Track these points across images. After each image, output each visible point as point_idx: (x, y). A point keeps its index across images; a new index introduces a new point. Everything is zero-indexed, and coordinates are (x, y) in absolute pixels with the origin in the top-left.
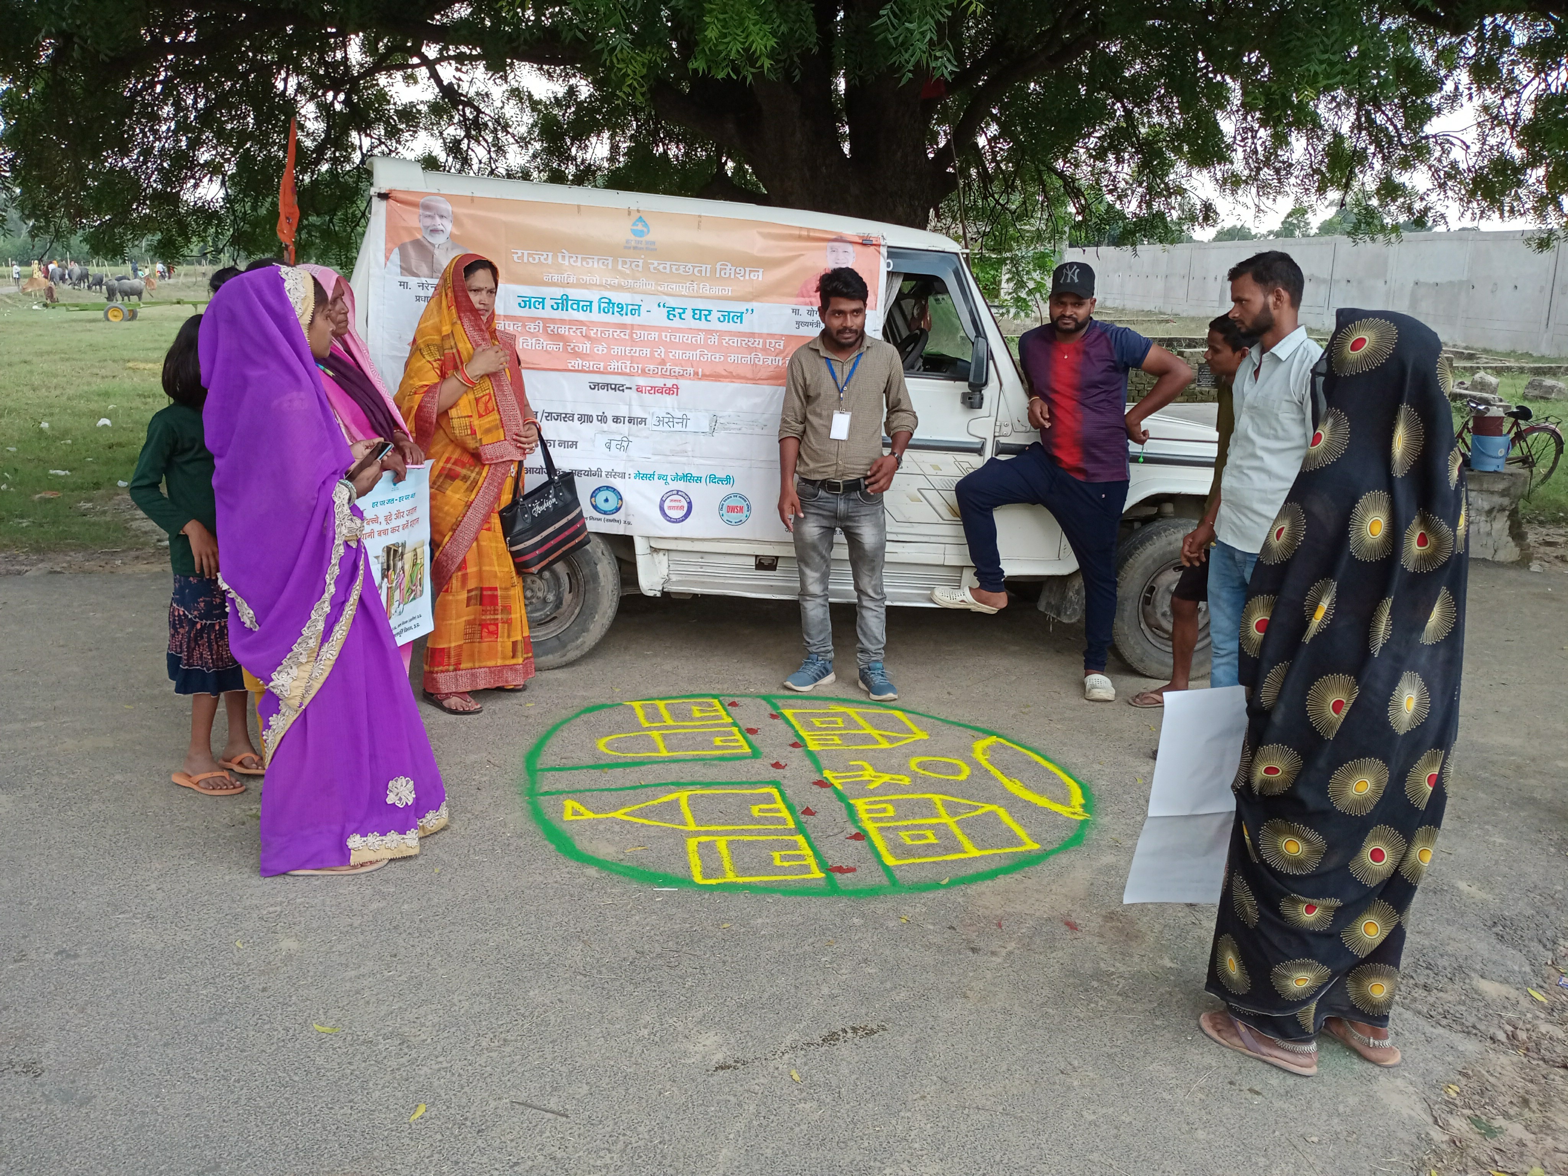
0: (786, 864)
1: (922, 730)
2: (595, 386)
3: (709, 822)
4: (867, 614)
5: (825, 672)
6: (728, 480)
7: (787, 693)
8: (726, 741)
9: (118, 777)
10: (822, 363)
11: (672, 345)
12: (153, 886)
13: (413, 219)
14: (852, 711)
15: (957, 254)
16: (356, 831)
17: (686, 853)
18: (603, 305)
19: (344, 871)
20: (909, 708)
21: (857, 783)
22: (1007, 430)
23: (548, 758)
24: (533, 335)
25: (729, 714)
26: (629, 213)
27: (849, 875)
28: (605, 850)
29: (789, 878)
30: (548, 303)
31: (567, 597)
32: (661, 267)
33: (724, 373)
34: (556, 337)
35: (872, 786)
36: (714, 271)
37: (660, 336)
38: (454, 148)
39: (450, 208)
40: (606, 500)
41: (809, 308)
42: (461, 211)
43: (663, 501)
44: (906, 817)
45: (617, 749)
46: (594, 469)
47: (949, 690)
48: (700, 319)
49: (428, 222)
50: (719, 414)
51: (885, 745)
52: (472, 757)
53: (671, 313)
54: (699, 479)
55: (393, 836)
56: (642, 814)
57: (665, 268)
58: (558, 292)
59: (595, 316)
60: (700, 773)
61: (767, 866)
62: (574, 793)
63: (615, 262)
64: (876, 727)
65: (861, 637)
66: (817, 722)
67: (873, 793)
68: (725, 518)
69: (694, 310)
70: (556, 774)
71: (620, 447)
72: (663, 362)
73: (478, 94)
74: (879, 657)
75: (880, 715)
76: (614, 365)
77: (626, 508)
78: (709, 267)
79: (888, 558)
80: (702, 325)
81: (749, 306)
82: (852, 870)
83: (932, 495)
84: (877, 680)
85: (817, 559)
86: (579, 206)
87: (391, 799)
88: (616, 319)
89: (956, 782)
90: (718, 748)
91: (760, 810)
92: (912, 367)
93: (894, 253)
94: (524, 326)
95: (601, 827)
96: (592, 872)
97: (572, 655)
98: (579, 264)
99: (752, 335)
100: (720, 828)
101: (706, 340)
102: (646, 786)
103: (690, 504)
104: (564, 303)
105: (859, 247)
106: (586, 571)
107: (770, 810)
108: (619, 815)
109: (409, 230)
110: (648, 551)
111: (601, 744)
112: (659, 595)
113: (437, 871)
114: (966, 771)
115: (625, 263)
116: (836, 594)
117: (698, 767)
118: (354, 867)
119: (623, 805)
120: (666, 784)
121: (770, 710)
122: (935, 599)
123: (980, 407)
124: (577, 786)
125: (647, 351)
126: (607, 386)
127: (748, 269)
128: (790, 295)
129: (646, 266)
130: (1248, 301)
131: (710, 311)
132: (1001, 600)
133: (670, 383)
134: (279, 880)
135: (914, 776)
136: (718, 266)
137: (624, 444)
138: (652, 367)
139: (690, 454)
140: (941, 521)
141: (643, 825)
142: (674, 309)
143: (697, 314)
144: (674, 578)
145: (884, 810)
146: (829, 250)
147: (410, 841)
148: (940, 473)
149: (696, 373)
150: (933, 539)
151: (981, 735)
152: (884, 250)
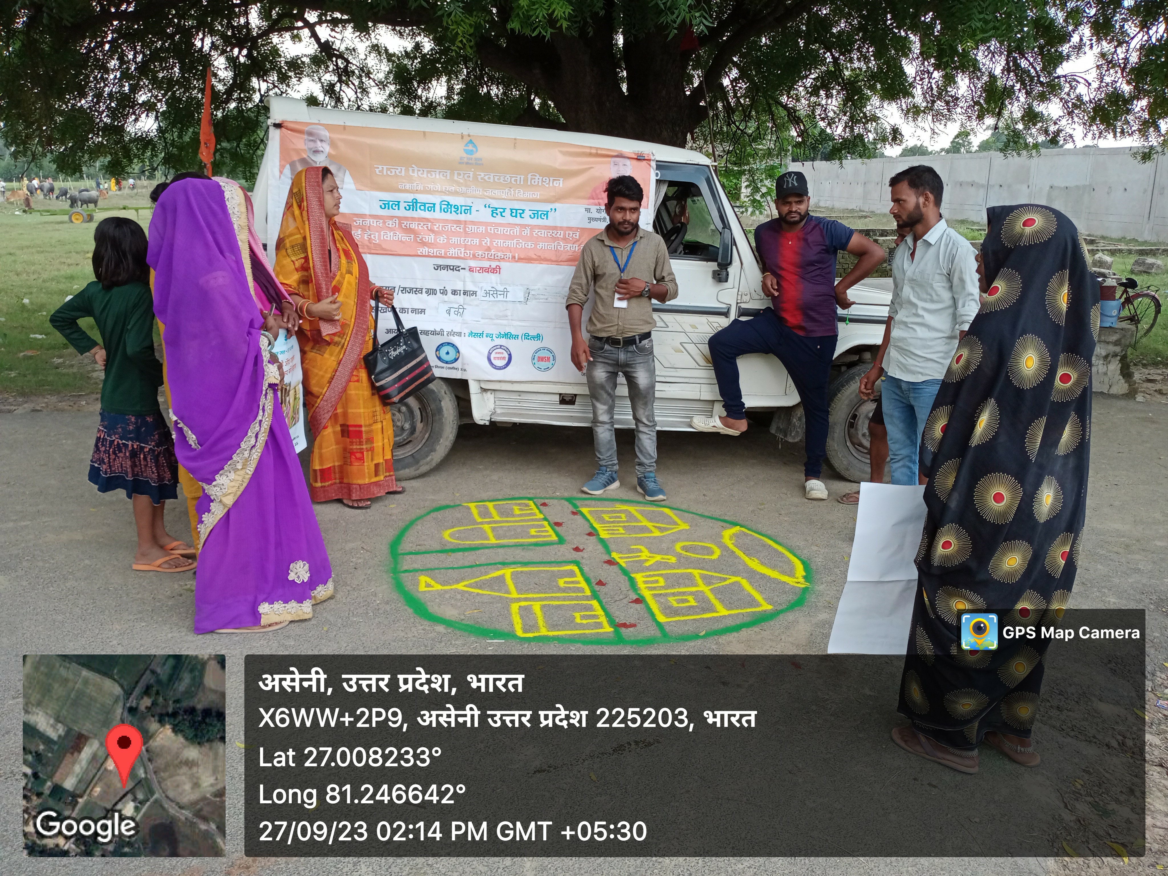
0: (584, 622)
1: (685, 522)
2: (438, 267)
3: (527, 591)
4: (643, 437)
5: (612, 480)
6: (538, 337)
7: (584, 496)
8: (539, 532)
9: (87, 562)
10: (607, 251)
11: (494, 236)
12: (115, 642)
14: (632, 509)
15: (708, 166)
16: (265, 600)
17: (510, 614)
18: (443, 207)
19: (256, 630)
20: (675, 506)
21: (637, 561)
22: (746, 298)
23: (407, 546)
24: (391, 229)
25: (541, 512)
26: (462, 137)
27: (631, 629)
28: (451, 613)
29: (587, 632)
30: (402, 205)
31: (419, 426)
32: (486, 178)
33: (535, 257)
34: (409, 231)
35: (647, 564)
36: (526, 180)
37: (486, 230)
38: (330, 90)
39: (327, 134)
40: (448, 353)
41: (598, 207)
42: (335, 136)
43: (490, 354)
44: (673, 587)
45: (458, 538)
46: (438, 329)
47: (705, 492)
48: (516, 216)
49: (312, 145)
50: (531, 288)
51: (657, 533)
52: (350, 545)
53: (494, 212)
54: (516, 337)
55: (293, 604)
56: (477, 585)
57: (489, 178)
58: (410, 197)
59: (437, 215)
60: (520, 554)
61: (570, 623)
62: (428, 571)
63: (452, 174)
64: (651, 520)
65: (638, 454)
66: (606, 517)
67: (648, 569)
68: (536, 366)
69: (511, 210)
70: (413, 556)
71: (457, 313)
72: (489, 249)
73: (347, 49)
74: (651, 469)
75: (653, 512)
76: (452, 251)
77: (463, 359)
78: (522, 177)
79: (657, 395)
80: (518, 220)
81: (553, 206)
82: (634, 626)
83: (691, 348)
84: (651, 485)
85: (605, 396)
86: (424, 133)
87: (292, 577)
88: (453, 216)
89: (710, 560)
90: (533, 537)
91: (565, 582)
92: (676, 251)
93: (661, 166)
94: (384, 223)
95: (447, 596)
96: (441, 629)
97: (424, 469)
98: (425, 176)
99: (555, 228)
100: (535, 596)
101: (521, 232)
102: (480, 565)
103: (510, 355)
104: (414, 205)
105: (635, 162)
106: (433, 406)
107: (572, 582)
108: (460, 586)
109: (297, 151)
110: (479, 391)
111: (446, 535)
112: (487, 423)
113: (325, 629)
114: (717, 553)
115: (459, 174)
116: (620, 422)
117: (518, 551)
118: (264, 627)
119: (463, 579)
120: (495, 564)
121: (571, 508)
122: (694, 425)
123: (726, 281)
124: (429, 566)
125: (476, 241)
126: (447, 267)
127: (551, 179)
128: (584, 198)
129: (475, 177)
130: (903, 201)
131: (523, 210)
132: (743, 425)
133: (494, 264)
135: (679, 556)
136: (529, 177)
137: (460, 310)
138: (480, 253)
139: (509, 318)
140: (698, 367)
141: (478, 594)
142: (496, 209)
143: (514, 213)
144: (499, 411)
145: (657, 582)
146: (612, 164)
147: (306, 608)
148: (696, 331)
149: (514, 257)
150: (692, 381)
151: (728, 525)
152: (653, 164)
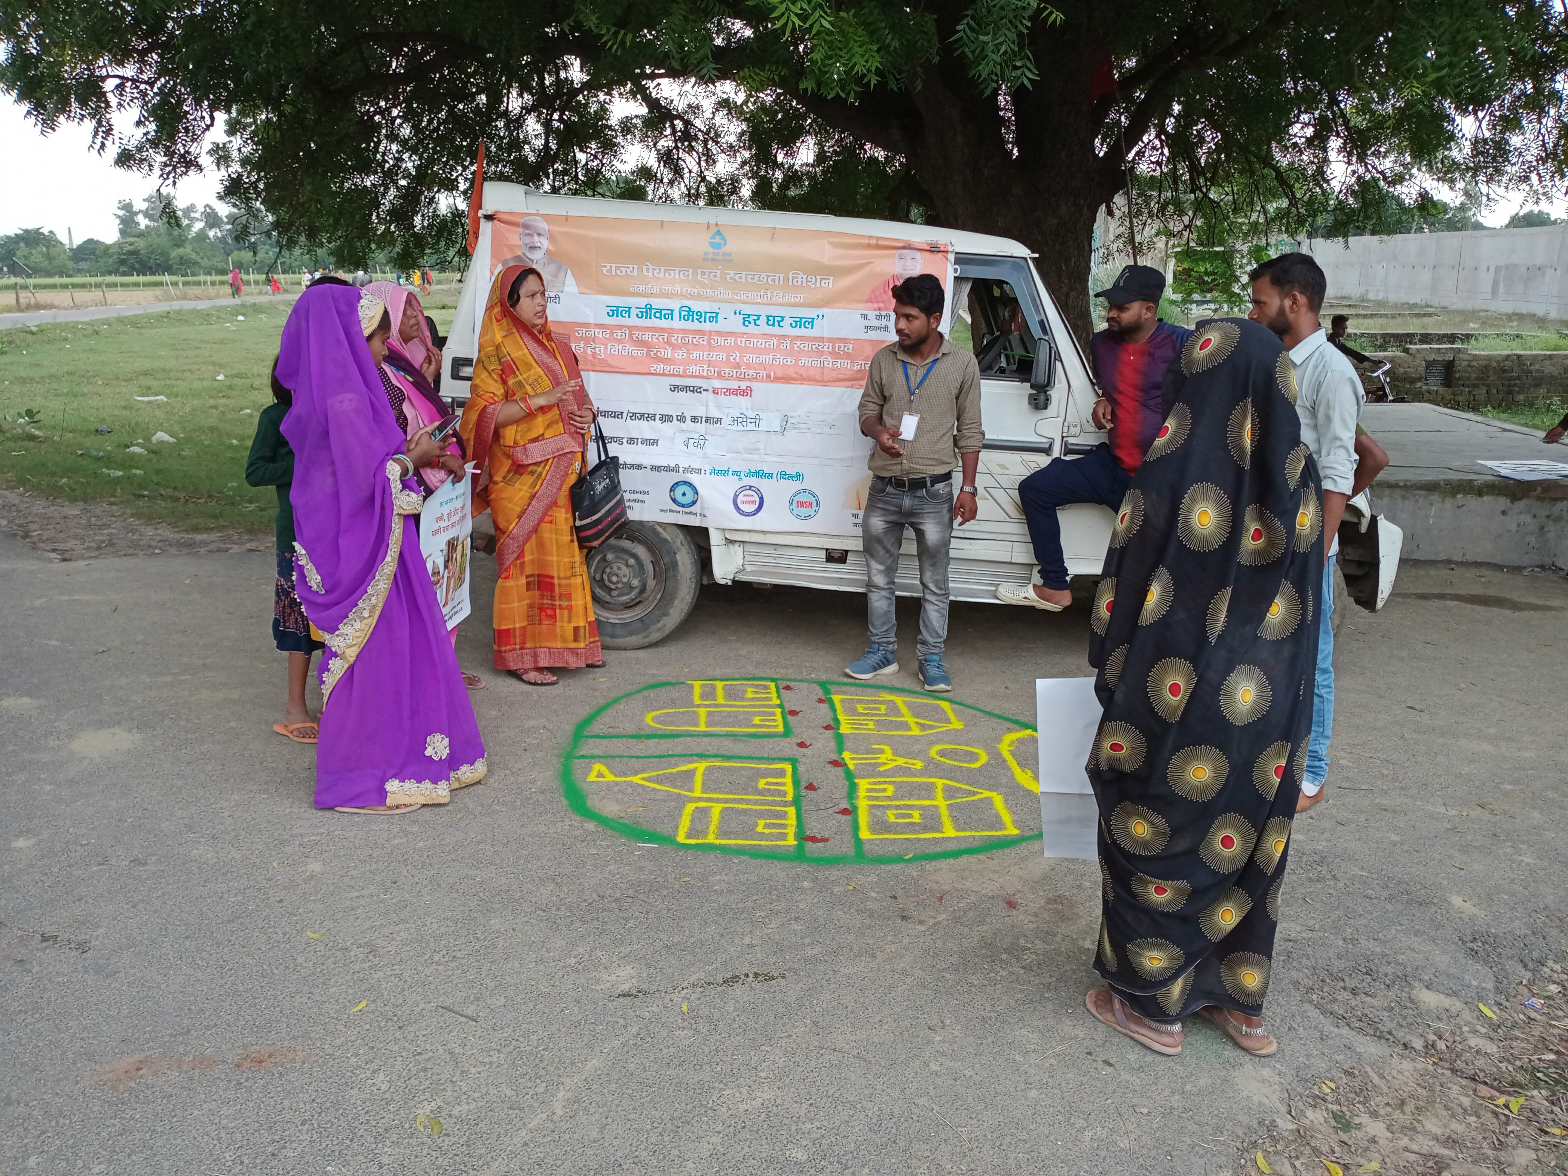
0: (767, 831)
1: (960, 721)
2: (675, 388)
3: (714, 791)
4: (929, 607)
5: (886, 662)
6: (798, 476)
7: (845, 680)
8: (765, 720)
9: (233, 724)
10: (899, 365)
11: (745, 349)
12: (227, 814)
13: (514, 237)
14: (899, 700)
15: (1025, 259)
16: (395, 776)
17: (681, 816)
18: (683, 313)
19: (381, 810)
20: (958, 700)
21: (870, 764)
22: (1077, 430)
23: (597, 727)
24: (619, 341)
25: (779, 697)
26: (708, 227)
27: (820, 844)
28: (610, 808)
29: (763, 843)
30: (634, 312)
31: (651, 583)
32: (737, 277)
33: (795, 375)
34: (641, 343)
35: (882, 769)
36: (786, 279)
37: (736, 342)
38: (667, 158)
39: (546, 226)
40: (684, 494)
41: (878, 313)
43: (736, 497)
44: (902, 798)
45: (662, 723)
46: (673, 465)
47: (1009, 684)
48: (773, 325)
49: (527, 240)
50: (790, 414)
51: (916, 731)
52: (532, 723)
53: (746, 320)
54: (770, 476)
55: (427, 784)
56: (659, 780)
57: (741, 278)
58: (642, 302)
59: (676, 324)
60: (728, 746)
61: (749, 831)
62: (605, 758)
63: (695, 272)
64: (917, 716)
65: (922, 628)
66: (860, 708)
67: (881, 774)
68: (795, 513)
69: (768, 317)
70: (598, 741)
71: (697, 445)
72: (738, 366)
73: (689, 106)
74: (936, 651)
75: (925, 705)
76: (693, 369)
77: (702, 502)
78: (782, 276)
79: (952, 553)
80: (775, 330)
81: (820, 311)
82: (827, 840)
83: (999, 494)
84: (933, 671)
85: (882, 552)
86: (662, 222)
87: (429, 752)
88: (695, 325)
89: (971, 770)
90: (755, 726)
91: (768, 783)
92: (990, 368)
93: (962, 259)
94: (612, 334)
95: (616, 789)
96: (591, 826)
97: (655, 636)
98: (662, 275)
99: (822, 339)
100: (721, 796)
101: (779, 345)
102: (672, 756)
103: (762, 499)
104: (647, 312)
105: (927, 254)
106: (667, 559)
107: (777, 784)
108: (637, 779)
109: (510, 247)
110: (724, 542)
111: (649, 719)
112: (730, 583)
113: (459, 816)
114: (984, 758)
115: (703, 273)
116: (904, 587)
117: (728, 743)
118: (390, 808)
119: (643, 771)
120: (691, 755)
121: (820, 693)
122: (999, 595)
123: (1046, 408)
124: (612, 753)
125: (723, 356)
126: (686, 388)
127: (818, 278)
128: (860, 301)
129: (723, 276)
130: (1265, 303)
131: (783, 318)
132: (1064, 599)
133: (744, 385)
134: (328, 814)
135: (929, 761)
136: (791, 275)
137: (701, 442)
138: (727, 370)
139: (762, 452)
140: (1008, 519)
141: (654, 789)
142: (749, 316)
143: (771, 320)
144: (749, 568)
145: (884, 790)
146: (897, 257)
147: (441, 791)
148: (1006, 472)
149: (768, 376)
150: (1000, 537)
151: (1017, 727)
152: (951, 257)
